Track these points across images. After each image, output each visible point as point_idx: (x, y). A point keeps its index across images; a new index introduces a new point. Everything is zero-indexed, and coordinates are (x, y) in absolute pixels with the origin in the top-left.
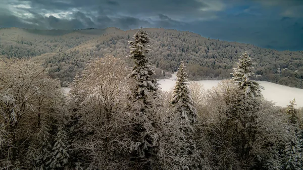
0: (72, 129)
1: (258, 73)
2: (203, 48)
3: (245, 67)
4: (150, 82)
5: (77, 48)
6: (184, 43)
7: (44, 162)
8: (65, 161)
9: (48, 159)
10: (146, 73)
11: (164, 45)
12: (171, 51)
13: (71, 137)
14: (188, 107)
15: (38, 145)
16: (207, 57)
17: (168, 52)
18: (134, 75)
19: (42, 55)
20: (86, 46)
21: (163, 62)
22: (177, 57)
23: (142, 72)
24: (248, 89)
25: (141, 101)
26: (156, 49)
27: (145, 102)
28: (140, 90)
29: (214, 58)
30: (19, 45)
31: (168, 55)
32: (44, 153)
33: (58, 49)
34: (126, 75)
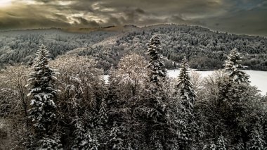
0: (109, 101)
1: (245, 65)
2: (211, 41)
3: (235, 60)
4: (161, 71)
5: (101, 44)
6: (194, 37)
7: (94, 121)
8: (106, 121)
9: (96, 119)
10: (158, 64)
11: (175, 39)
12: (182, 44)
13: (109, 106)
14: (189, 90)
15: (90, 110)
16: (215, 49)
17: (179, 45)
18: (150, 66)
19: (74, 50)
20: (108, 41)
21: (173, 55)
22: (187, 50)
23: (155, 64)
24: (236, 77)
25: (155, 84)
26: (167, 43)
27: (157, 84)
28: (154, 76)
29: (221, 50)
30: (57, 42)
31: (179, 48)
32: (94, 115)
33: (86, 45)
34: (145, 66)
